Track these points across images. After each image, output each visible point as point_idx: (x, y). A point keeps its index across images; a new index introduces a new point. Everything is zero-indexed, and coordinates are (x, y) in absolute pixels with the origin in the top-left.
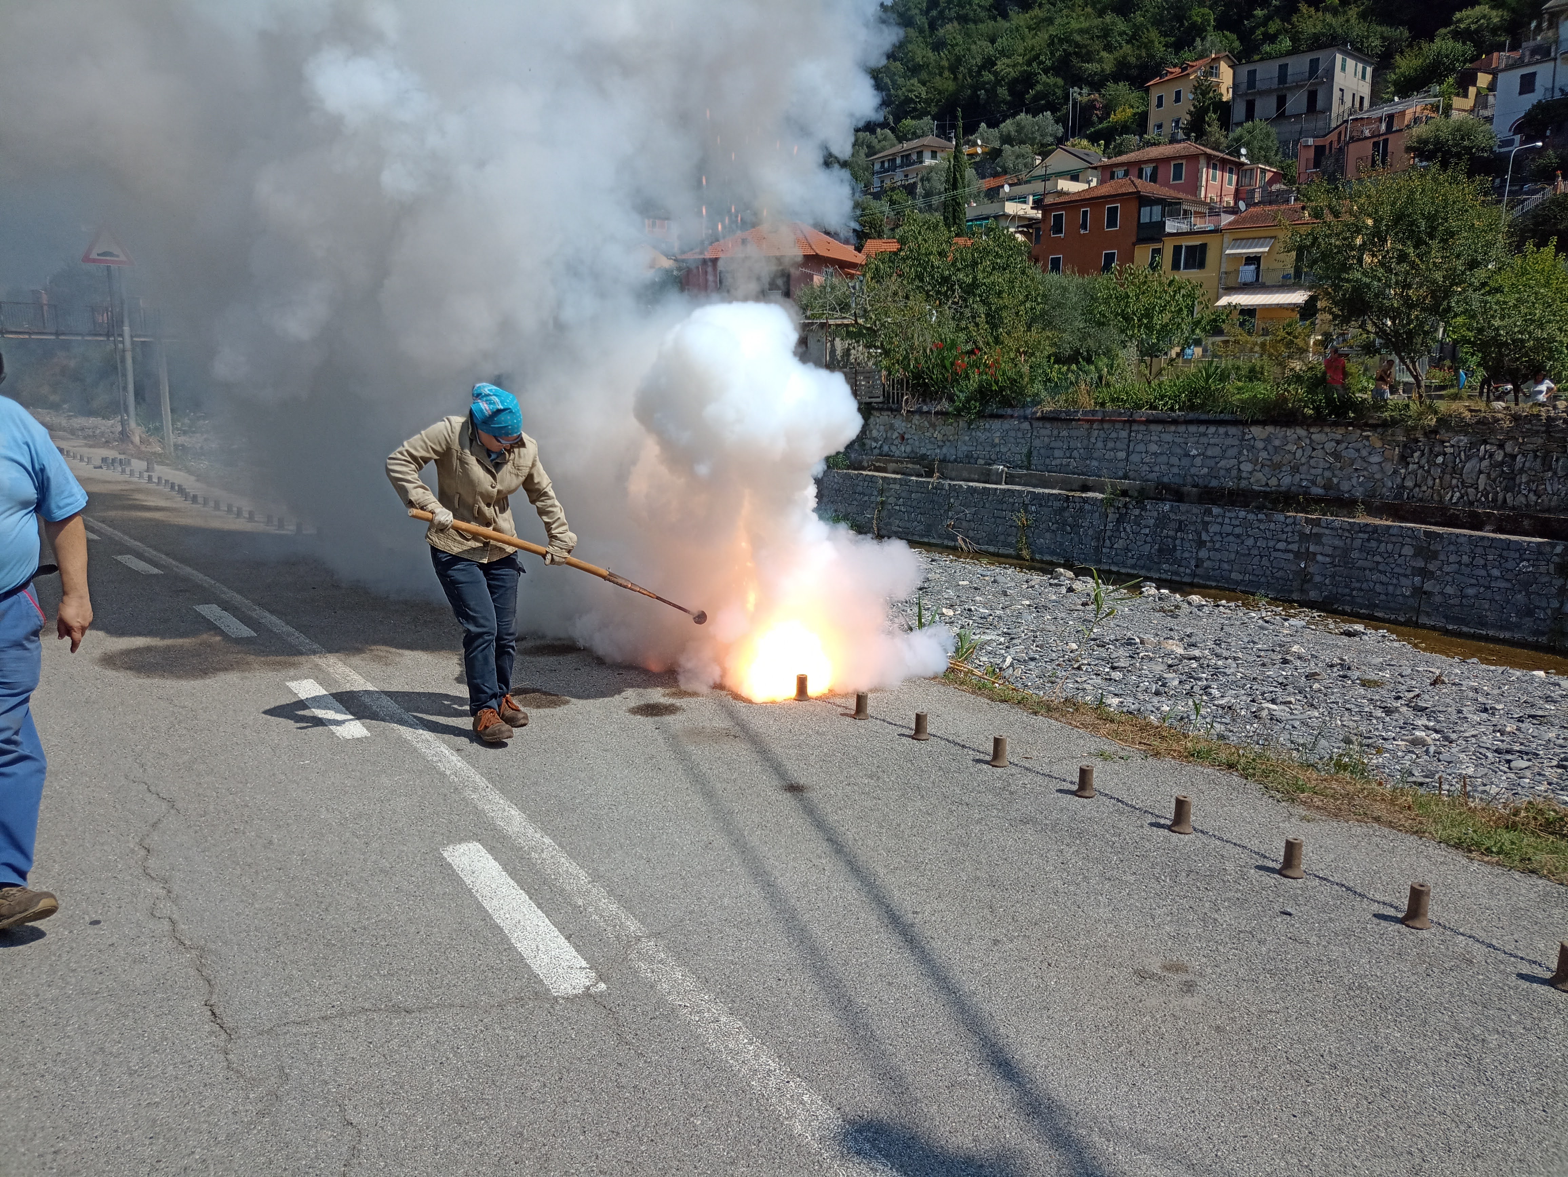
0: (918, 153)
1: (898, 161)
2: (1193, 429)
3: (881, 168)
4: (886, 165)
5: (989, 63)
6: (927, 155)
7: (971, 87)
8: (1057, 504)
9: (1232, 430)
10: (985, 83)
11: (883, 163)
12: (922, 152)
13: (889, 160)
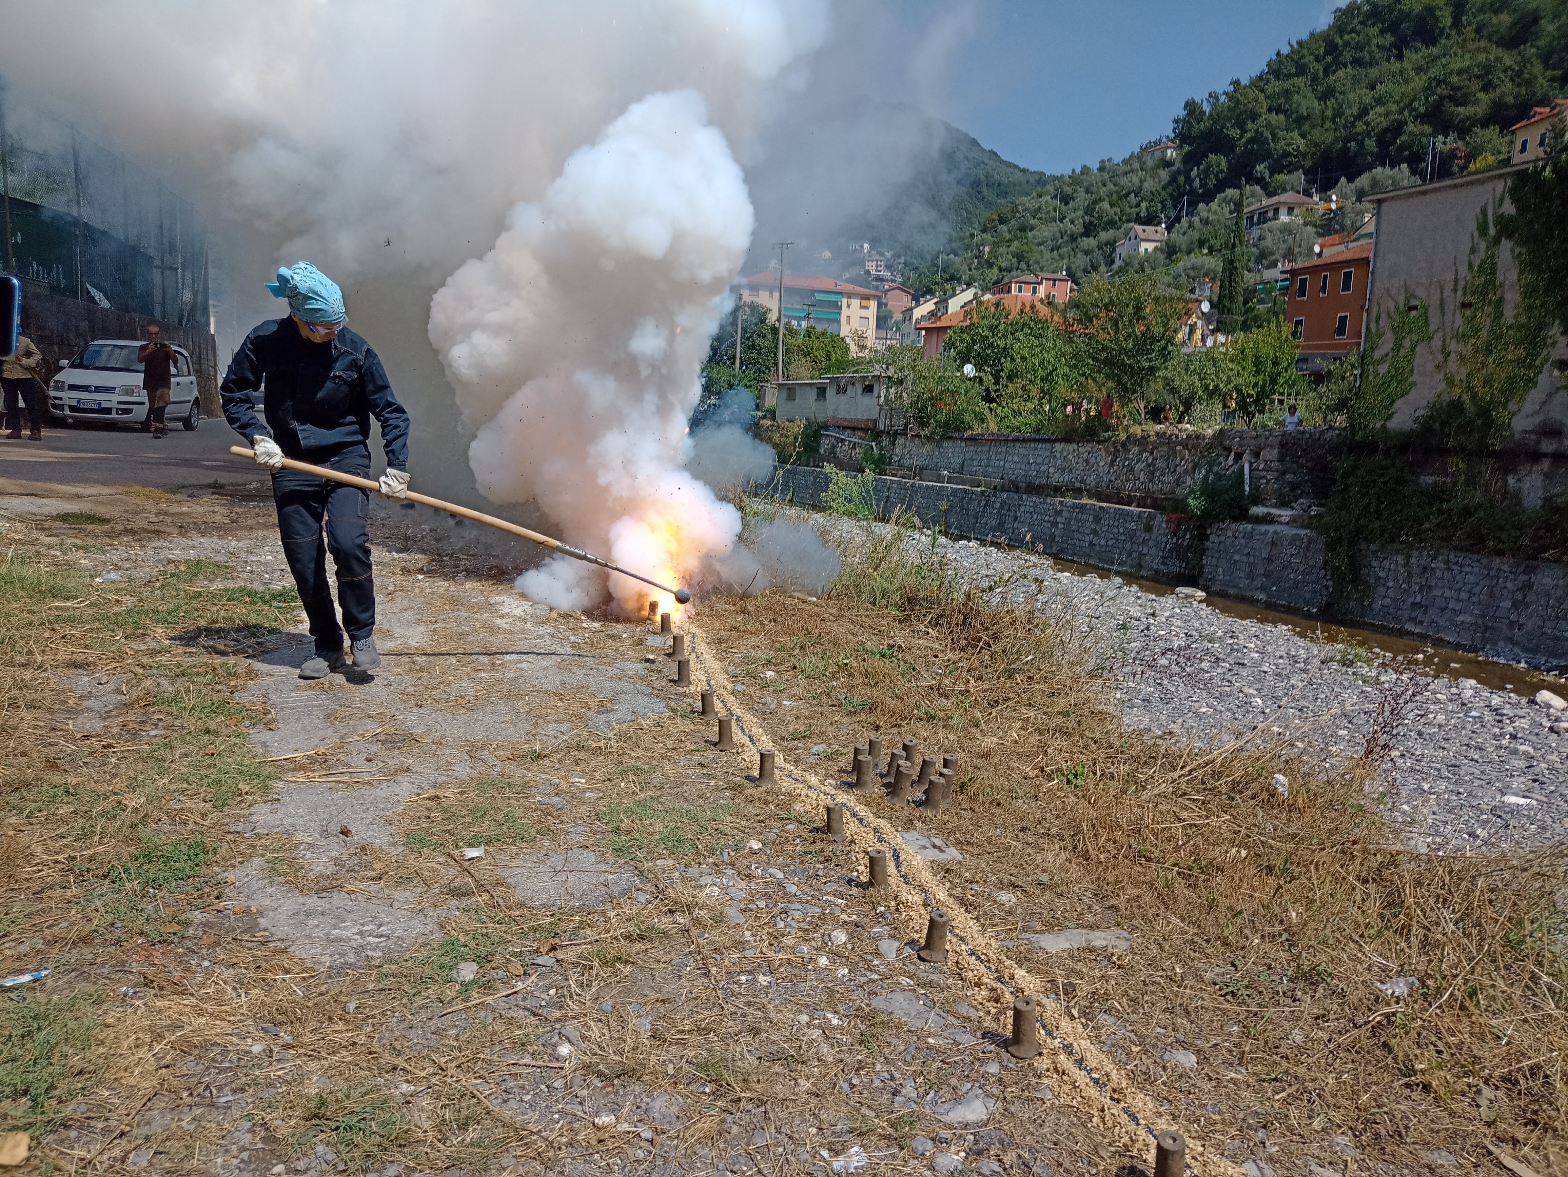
0: (1276, 209)
2: (1032, 445)
7: (1343, 138)
8: (961, 495)
9: (1048, 446)
12: (1280, 208)
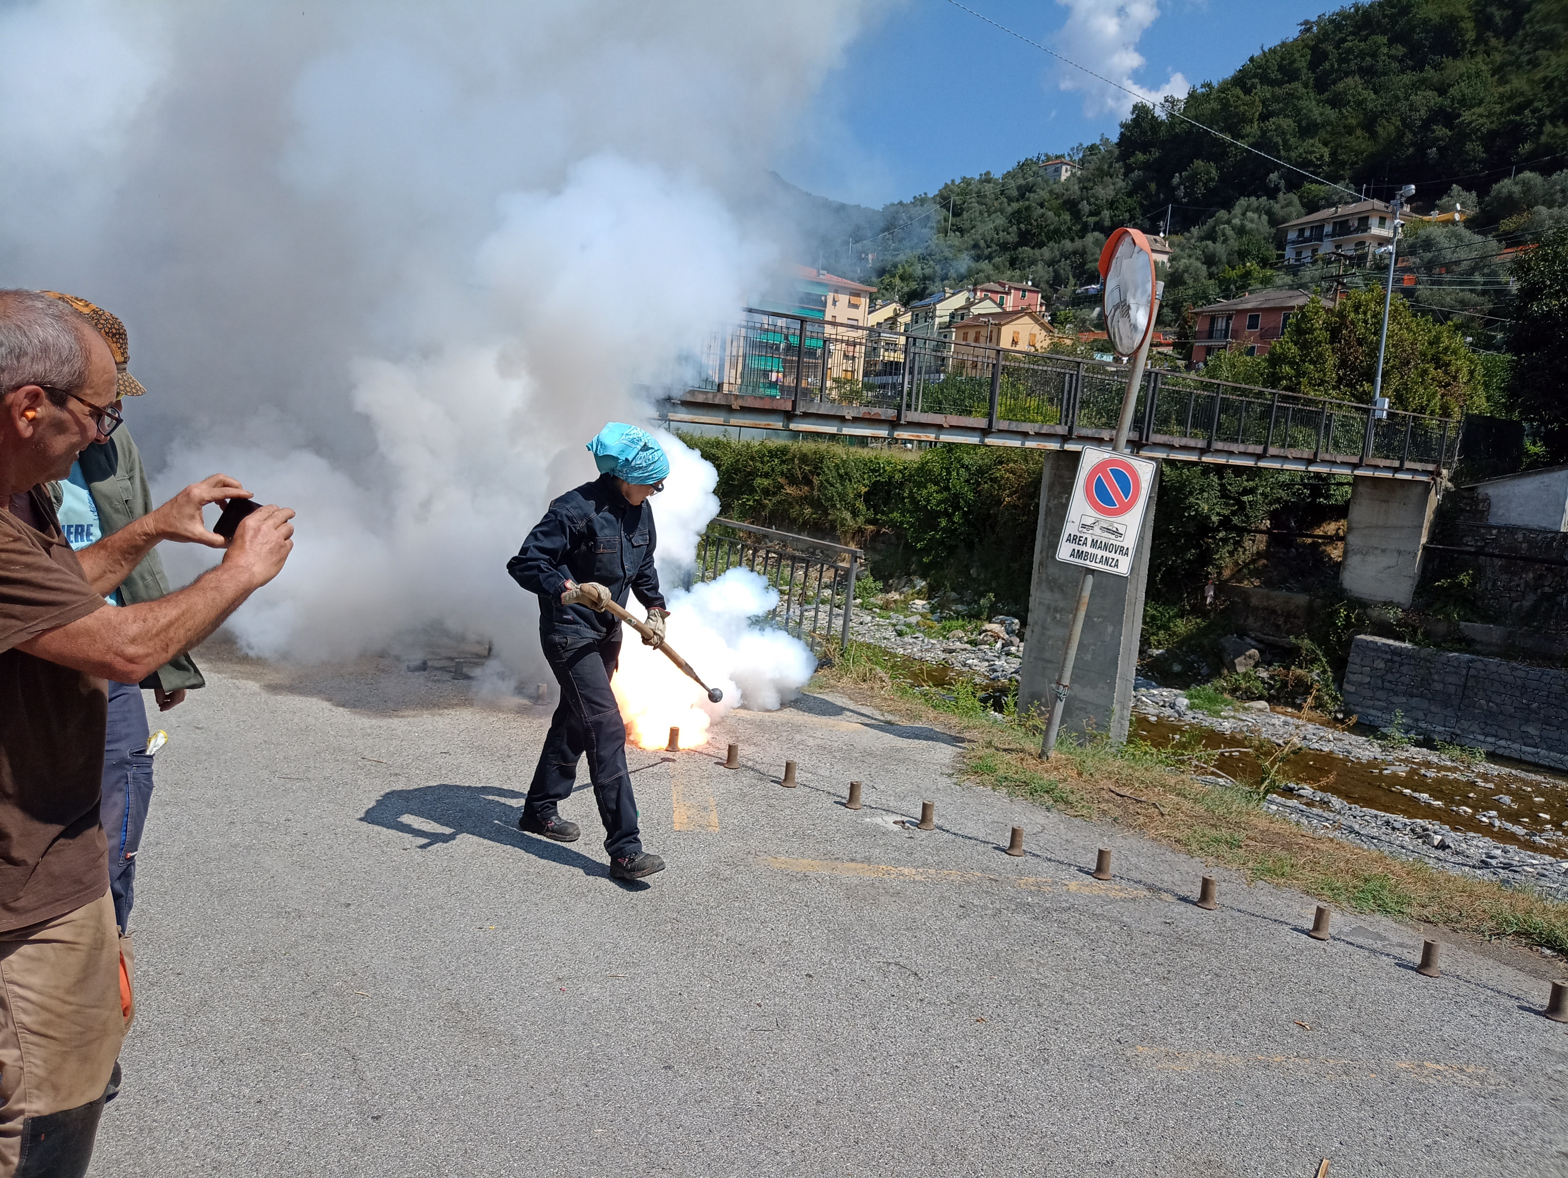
0: (1360, 219)
1: (1328, 229)
3: (1298, 237)
4: (1307, 233)
5: (1445, 116)
6: (1374, 221)
7: (1413, 144)
10: (1438, 139)
11: (1301, 231)
12: (1367, 218)
13: (1312, 228)
